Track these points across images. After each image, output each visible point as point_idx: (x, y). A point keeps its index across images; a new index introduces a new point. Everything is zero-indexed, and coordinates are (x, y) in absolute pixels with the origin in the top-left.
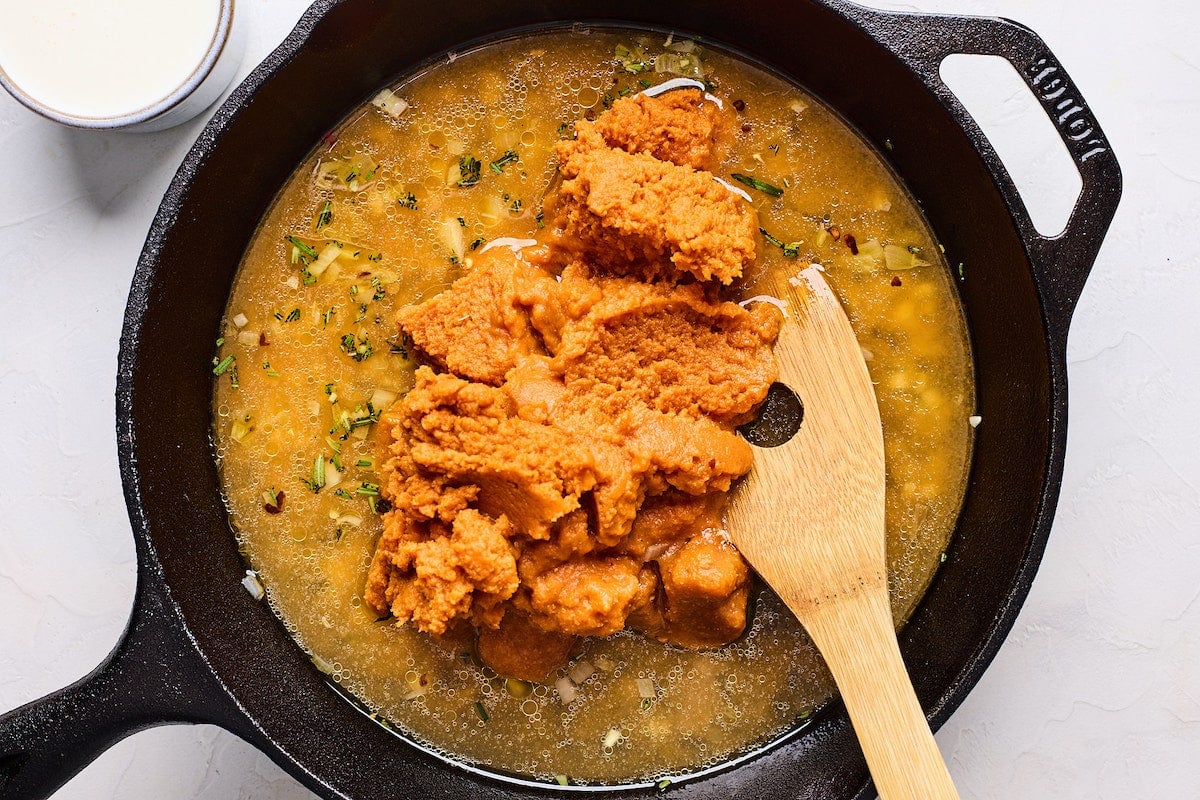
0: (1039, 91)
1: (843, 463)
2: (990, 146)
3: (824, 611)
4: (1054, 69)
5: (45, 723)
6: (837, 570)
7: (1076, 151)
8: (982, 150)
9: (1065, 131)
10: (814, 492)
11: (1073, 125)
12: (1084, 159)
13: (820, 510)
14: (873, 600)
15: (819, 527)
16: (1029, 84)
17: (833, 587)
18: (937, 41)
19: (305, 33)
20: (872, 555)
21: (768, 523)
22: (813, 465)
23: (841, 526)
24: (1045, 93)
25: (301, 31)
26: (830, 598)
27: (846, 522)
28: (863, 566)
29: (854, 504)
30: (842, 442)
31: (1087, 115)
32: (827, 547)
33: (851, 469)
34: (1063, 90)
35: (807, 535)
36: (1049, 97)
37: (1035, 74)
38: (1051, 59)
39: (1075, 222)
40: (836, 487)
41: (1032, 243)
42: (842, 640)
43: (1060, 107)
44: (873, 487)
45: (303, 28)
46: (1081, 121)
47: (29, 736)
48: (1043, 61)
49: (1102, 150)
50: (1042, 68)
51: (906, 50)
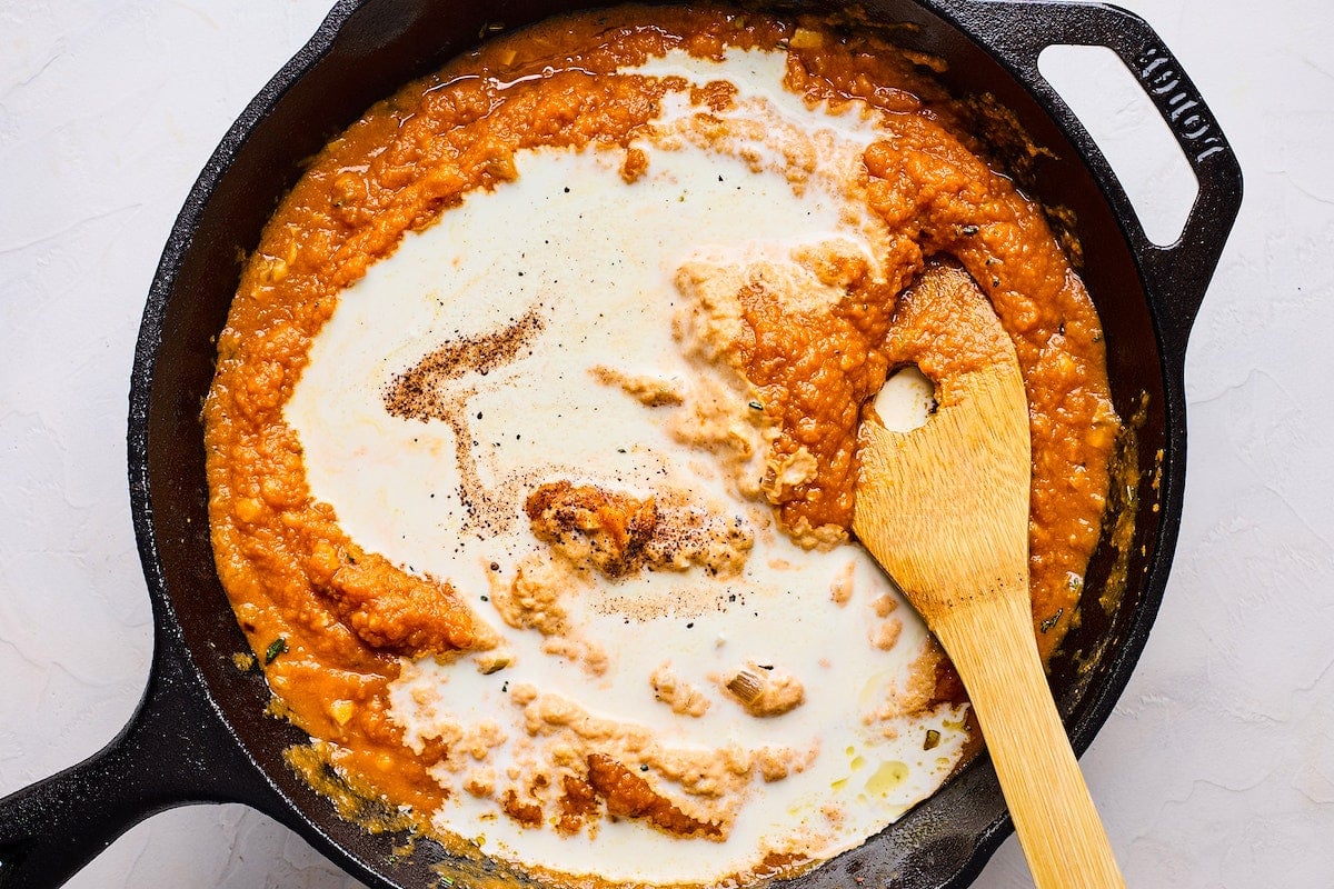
0: (1148, 85)
1: (984, 452)
2: (1095, 147)
3: (958, 614)
4: (1165, 60)
5: (54, 805)
6: (974, 569)
7: (1191, 150)
8: (1087, 151)
9: (1178, 128)
10: (950, 483)
11: (1187, 122)
12: (1200, 159)
13: (956, 502)
14: (1012, 604)
15: (955, 522)
16: (1137, 77)
17: (969, 588)
18: (1035, 30)
19: (331, 33)
20: (1013, 556)
21: (899, 516)
22: (950, 453)
23: (980, 520)
24: (1155, 86)
25: (327, 30)
26: (966, 600)
27: (985, 517)
28: (1003, 565)
29: (995, 497)
30: (984, 429)
31: (1203, 110)
32: (964, 544)
33: (993, 458)
34: (1175, 82)
35: (941, 531)
36: (1160, 91)
37: (1143, 67)
38: (1162, 50)
39: (1191, 229)
40: (976, 477)
41: (1143, 254)
42: (977, 647)
43: (1173, 102)
44: (1017, 480)
45: (328, 27)
46: (1196, 118)
47: (36, 820)
48: (1152, 51)
49: (1220, 149)
50: (1151, 59)
51: (999, 42)
